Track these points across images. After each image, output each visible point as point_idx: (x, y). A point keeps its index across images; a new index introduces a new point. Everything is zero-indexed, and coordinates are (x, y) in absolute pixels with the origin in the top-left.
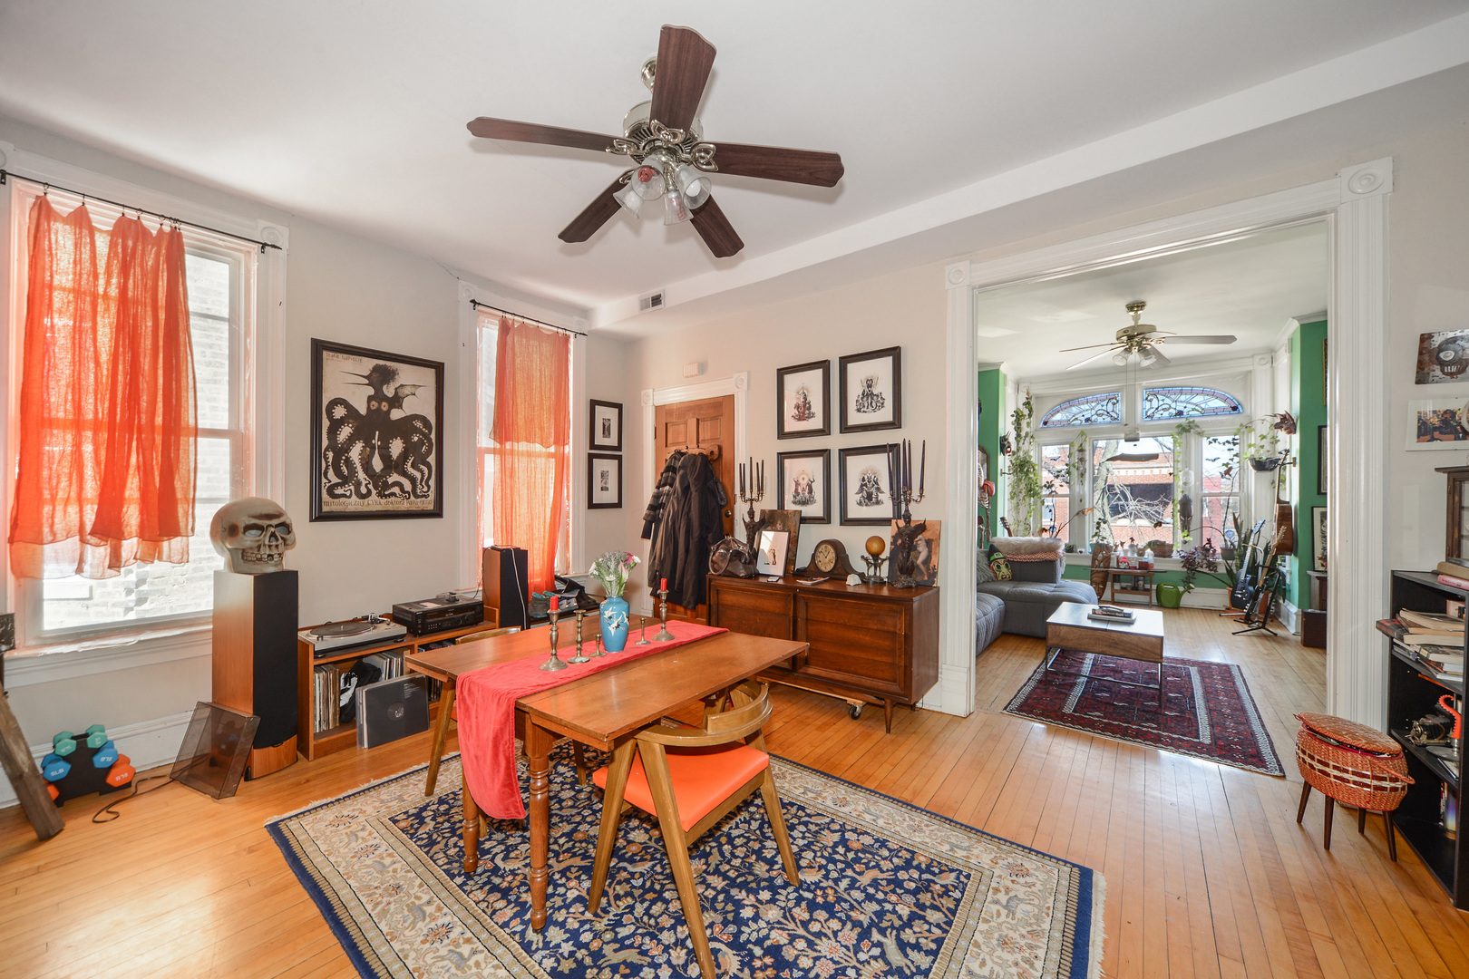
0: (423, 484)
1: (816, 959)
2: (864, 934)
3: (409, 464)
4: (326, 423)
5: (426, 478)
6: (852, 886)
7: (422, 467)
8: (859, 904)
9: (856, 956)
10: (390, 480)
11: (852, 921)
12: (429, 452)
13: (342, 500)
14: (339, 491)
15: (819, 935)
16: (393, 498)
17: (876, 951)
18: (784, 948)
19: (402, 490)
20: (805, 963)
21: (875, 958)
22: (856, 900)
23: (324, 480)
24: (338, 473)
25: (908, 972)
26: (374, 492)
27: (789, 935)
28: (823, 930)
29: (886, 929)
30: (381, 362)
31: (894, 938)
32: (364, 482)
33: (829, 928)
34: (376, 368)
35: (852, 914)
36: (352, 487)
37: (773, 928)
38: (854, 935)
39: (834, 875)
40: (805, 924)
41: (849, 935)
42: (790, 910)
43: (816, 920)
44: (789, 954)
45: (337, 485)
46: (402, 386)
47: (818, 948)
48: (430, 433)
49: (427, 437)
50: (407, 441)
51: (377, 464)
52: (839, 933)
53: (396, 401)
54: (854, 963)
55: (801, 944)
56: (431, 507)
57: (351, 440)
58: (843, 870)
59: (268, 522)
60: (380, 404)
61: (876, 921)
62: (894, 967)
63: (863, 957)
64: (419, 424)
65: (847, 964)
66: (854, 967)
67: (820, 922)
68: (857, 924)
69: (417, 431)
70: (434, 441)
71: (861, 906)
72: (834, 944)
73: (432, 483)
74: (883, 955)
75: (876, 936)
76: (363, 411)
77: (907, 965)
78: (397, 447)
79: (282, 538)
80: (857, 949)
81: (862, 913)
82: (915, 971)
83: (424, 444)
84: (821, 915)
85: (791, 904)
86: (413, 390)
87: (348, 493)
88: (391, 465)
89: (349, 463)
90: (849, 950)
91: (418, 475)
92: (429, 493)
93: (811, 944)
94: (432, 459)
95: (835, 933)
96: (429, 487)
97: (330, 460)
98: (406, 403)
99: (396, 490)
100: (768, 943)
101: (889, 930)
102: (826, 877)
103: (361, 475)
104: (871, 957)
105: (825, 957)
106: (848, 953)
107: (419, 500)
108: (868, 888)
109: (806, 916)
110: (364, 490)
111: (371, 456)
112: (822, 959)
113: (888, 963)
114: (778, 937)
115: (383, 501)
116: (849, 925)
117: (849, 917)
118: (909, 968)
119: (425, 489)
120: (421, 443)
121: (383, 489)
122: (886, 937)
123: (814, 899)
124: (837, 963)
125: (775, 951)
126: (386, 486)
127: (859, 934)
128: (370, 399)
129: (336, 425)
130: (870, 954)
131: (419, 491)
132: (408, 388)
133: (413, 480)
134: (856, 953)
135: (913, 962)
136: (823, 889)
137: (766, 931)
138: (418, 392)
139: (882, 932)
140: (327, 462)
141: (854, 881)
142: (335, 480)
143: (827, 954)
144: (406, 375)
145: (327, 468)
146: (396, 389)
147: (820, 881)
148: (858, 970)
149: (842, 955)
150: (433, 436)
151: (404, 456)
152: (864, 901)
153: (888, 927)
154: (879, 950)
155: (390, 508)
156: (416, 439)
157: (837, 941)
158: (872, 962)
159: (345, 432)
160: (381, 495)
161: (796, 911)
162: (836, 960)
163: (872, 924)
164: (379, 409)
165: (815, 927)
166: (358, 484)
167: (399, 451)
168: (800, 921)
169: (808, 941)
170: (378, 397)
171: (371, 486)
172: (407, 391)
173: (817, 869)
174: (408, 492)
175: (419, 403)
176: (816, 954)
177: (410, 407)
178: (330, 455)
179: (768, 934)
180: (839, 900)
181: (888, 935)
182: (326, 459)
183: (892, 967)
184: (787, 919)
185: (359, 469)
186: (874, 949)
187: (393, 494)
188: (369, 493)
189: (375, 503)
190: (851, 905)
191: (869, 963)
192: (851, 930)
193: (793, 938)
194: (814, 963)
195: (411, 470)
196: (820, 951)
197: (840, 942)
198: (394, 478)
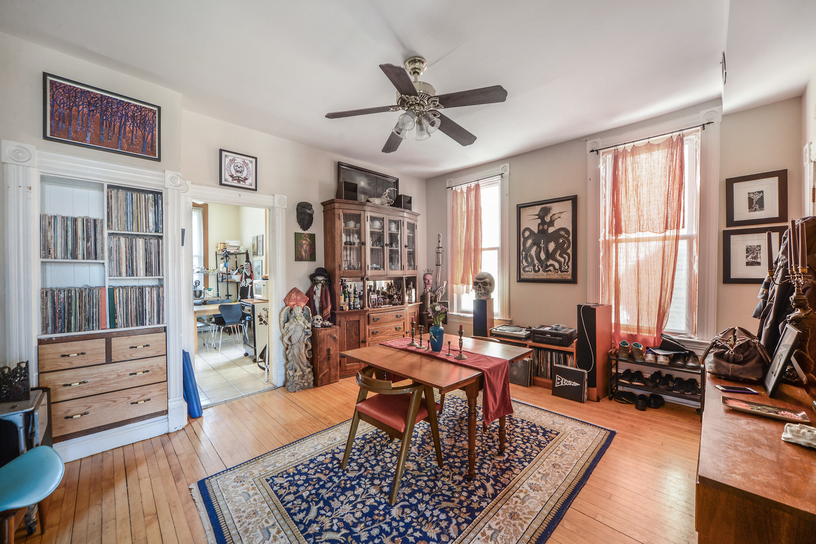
0: (565, 264)
1: (342, 502)
2: (347, 526)
3: (558, 255)
4: (522, 239)
5: (567, 261)
6: (382, 531)
7: (564, 255)
8: (369, 531)
9: (336, 518)
10: (548, 264)
11: (357, 523)
12: (568, 247)
13: (529, 273)
14: (527, 269)
15: (355, 507)
16: (550, 273)
17: (335, 528)
18: (352, 492)
19: (555, 269)
20: (342, 498)
21: (332, 526)
22: (371, 529)
23: (521, 265)
24: (527, 261)
25: (318, 538)
26: (541, 269)
27: (359, 495)
28: (356, 509)
29: (347, 538)
30: (544, 206)
31: (339, 540)
32: (537, 265)
33: (357, 511)
34: (542, 209)
35: (363, 525)
36: (532, 267)
37: (364, 489)
38: (349, 521)
39: (394, 524)
40: (363, 502)
41: (349, 519)
42: (374, 498)
43: (363, 507)
44: (349, 493)
45: (526, 266)
46: (554, 214)
47: (348, 504)
48: (569, 236)
49: (567, 239)
50: (557, 243)
51: (543, 256)
52: (352, 515)
53: (551, 223)
54: (333, 516)
55: (352, 498)
56: (570, 277)
57: (531, 247)
58: (398, 530)
59: (480, 281)
60: (543, 227)
61: (354, 535)
62: (323, 532)
63: (335, 521)
64: (562, 233)
65: (334, 513)
66: (331, 515)
67: (362, 508)
68: (355, 525)
69: (563, 236)
70: (571, 241)
71: (366, 531)
72: (347, 512)
73: (570, 264)
74: (331, 530)
75: (344, 531)
76: (536, 231)
77: (321, 539)
78: (552, 246)
79: (483, 287)
80: (340, 520)
81: (361, 530)
82: (317, 541)
83: (566, 243)
84: (366, 510)
85: (377, 499)
86: (559, 215)
87: (530, 270)
88: (550, 256)
89: (531, 256)
90: (341, 516)
91: (562, 260)
92: (569, 270)
93: (350, 502)
94: (570, 251)
95: (353, 514)
96: (568, 266)
97: (524, 255)
98: (556, 223)
99: (551, 268)
100: (357, 487)
101: (345, 540)
102: (394, 519)
103: (536, 262)
104: (333, 524)
105: (342, 506)
106: (340, 515)
107: (563, 273)
108: (380, 540)
109: (368, 503)
110: (537, 269)
111: (540, 252)
112: (341, 505)
113: (326, 531)
114: (359, 491)
115: (545, 274)
116: (355, 521)
117: (361, 523)
118: (319, 539)
119: (566, 267)
120: (564, 243)
121: (546, 268)
122: (342, 536)
123: (378, 510)
124: (337, 509)
125: (353, 488)
126: (547, 266)
127: (348, 524)
128: (539, 225)
129: (526, 239)
130: (335, 525)
131: (563, 269)
132: (557, 215)
133: (560, 263)
134: (338, 519)
135: (322, 542)
136: (384, 515)
137: (364, 486)
138: (562, 215)
139: (345, 535)
140: (522, 256)
141: (388, 534)
142: (525, 264)
143: (343, 507)
144: (556, 208)
145: (522, 259)
146: (551, 217)
147: (390, 515)
148: (329, 517)
149: (339, 513)
150: (571, 238)
151: (555, 251)
152: (369, 533)
153: (347, 540)
154: (335, 529)
155: (548, 277)
156: (561, 241)
157: (348, 513)
158: (330, 524)
159: (529, 242)
160: (544, 271)
161: (372, 500)
162: (339, 510)
163: (352, 532)
164: (543, 229)
165: (359, 506)
166: (534, 266)
167: (553, 248)
168: (366, 501)
169: (353, 501)
170: (543, 222)
171: (540, 267)
172: (556, 216)
173: (401, 516)
174: (557, 269)
175: (563, 221)
176: (344, 503)
177: (558, 224)
178: (524, 253)
179: (362, 488)
180: (374, 522)
181: (342, 538)
182: (523, 255)
183: (323, 531)
184: (368, 495)
185: (535, 259)
186: (337, 527)
187: (550, 270)
188: (539, 270)
189: (542, 275)
190: (369, 526)
191: (330, 522)
192: (352, 521)
193: (357, 496)
194: (340, 501)
195: (559, 258)
196: (345, 504)
197: (347, 514)
198: (551, 262)
